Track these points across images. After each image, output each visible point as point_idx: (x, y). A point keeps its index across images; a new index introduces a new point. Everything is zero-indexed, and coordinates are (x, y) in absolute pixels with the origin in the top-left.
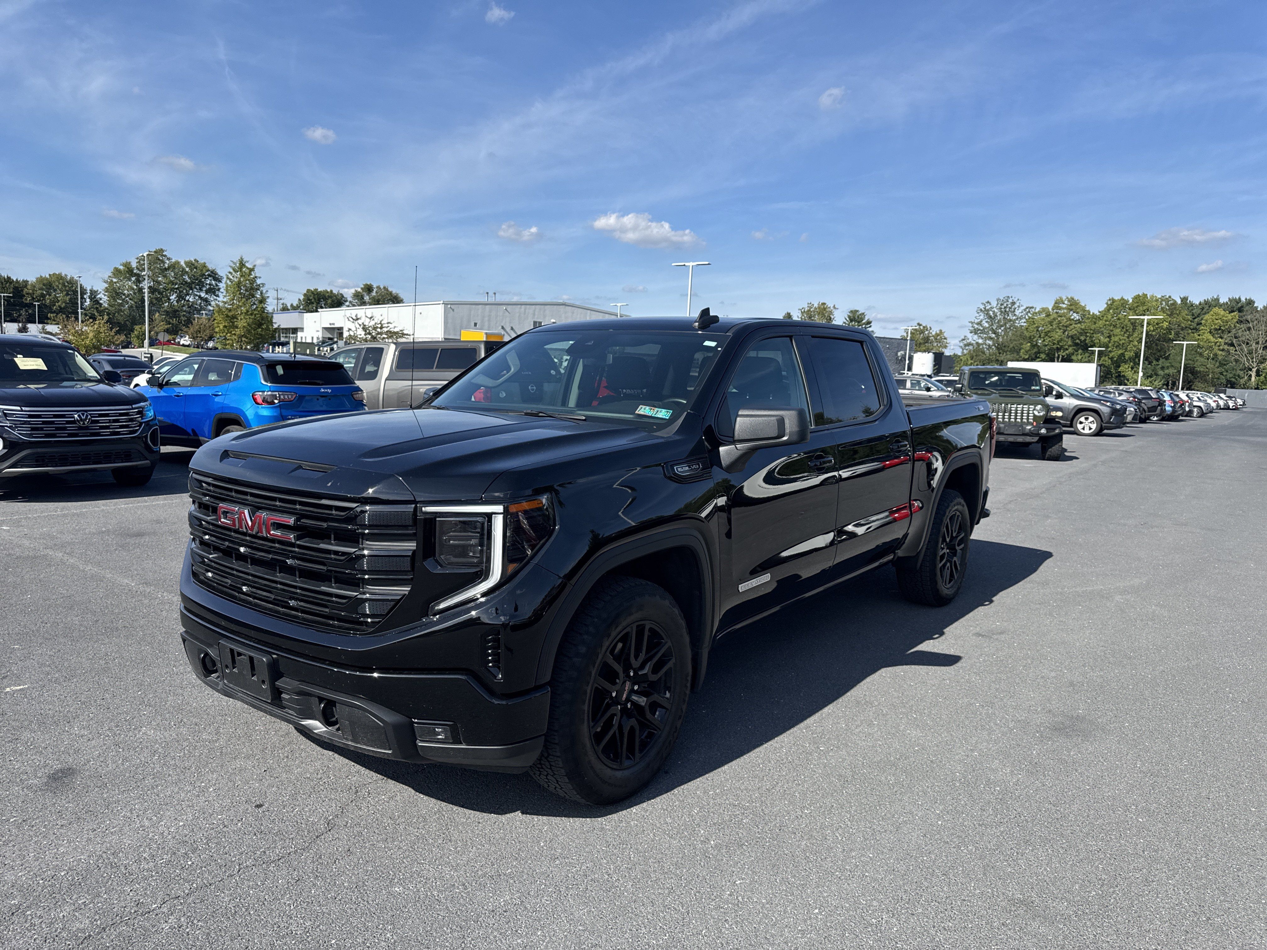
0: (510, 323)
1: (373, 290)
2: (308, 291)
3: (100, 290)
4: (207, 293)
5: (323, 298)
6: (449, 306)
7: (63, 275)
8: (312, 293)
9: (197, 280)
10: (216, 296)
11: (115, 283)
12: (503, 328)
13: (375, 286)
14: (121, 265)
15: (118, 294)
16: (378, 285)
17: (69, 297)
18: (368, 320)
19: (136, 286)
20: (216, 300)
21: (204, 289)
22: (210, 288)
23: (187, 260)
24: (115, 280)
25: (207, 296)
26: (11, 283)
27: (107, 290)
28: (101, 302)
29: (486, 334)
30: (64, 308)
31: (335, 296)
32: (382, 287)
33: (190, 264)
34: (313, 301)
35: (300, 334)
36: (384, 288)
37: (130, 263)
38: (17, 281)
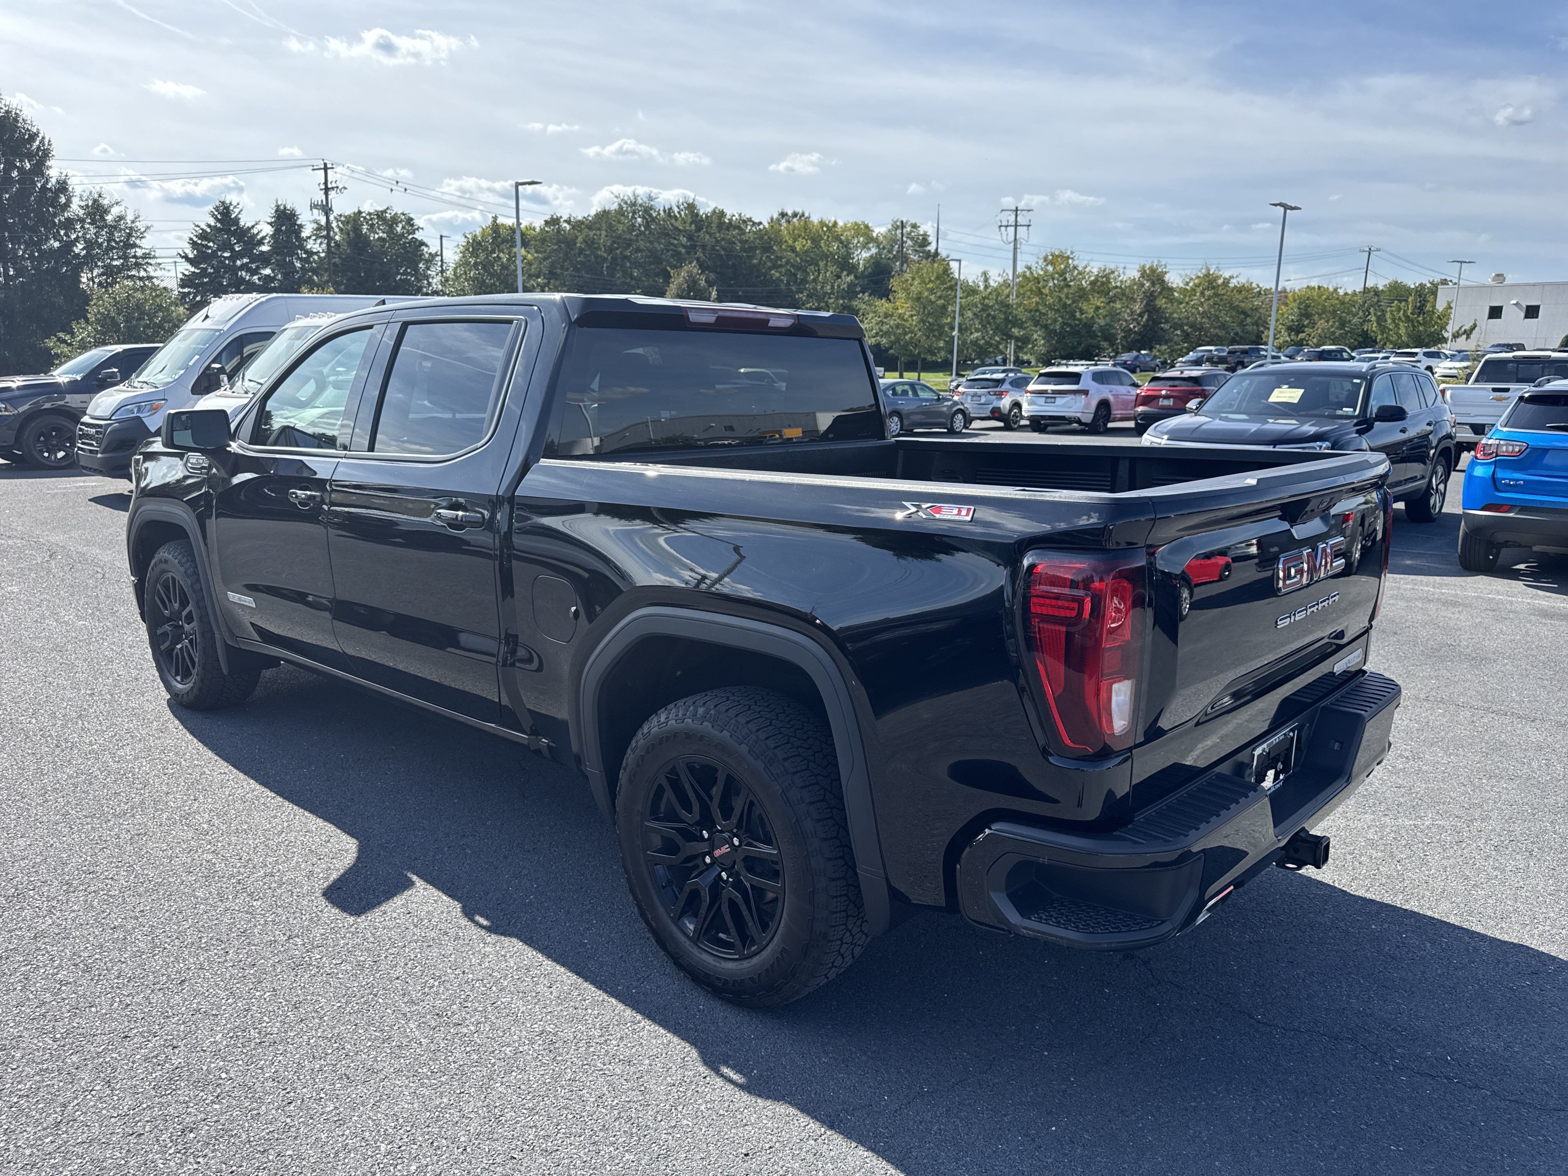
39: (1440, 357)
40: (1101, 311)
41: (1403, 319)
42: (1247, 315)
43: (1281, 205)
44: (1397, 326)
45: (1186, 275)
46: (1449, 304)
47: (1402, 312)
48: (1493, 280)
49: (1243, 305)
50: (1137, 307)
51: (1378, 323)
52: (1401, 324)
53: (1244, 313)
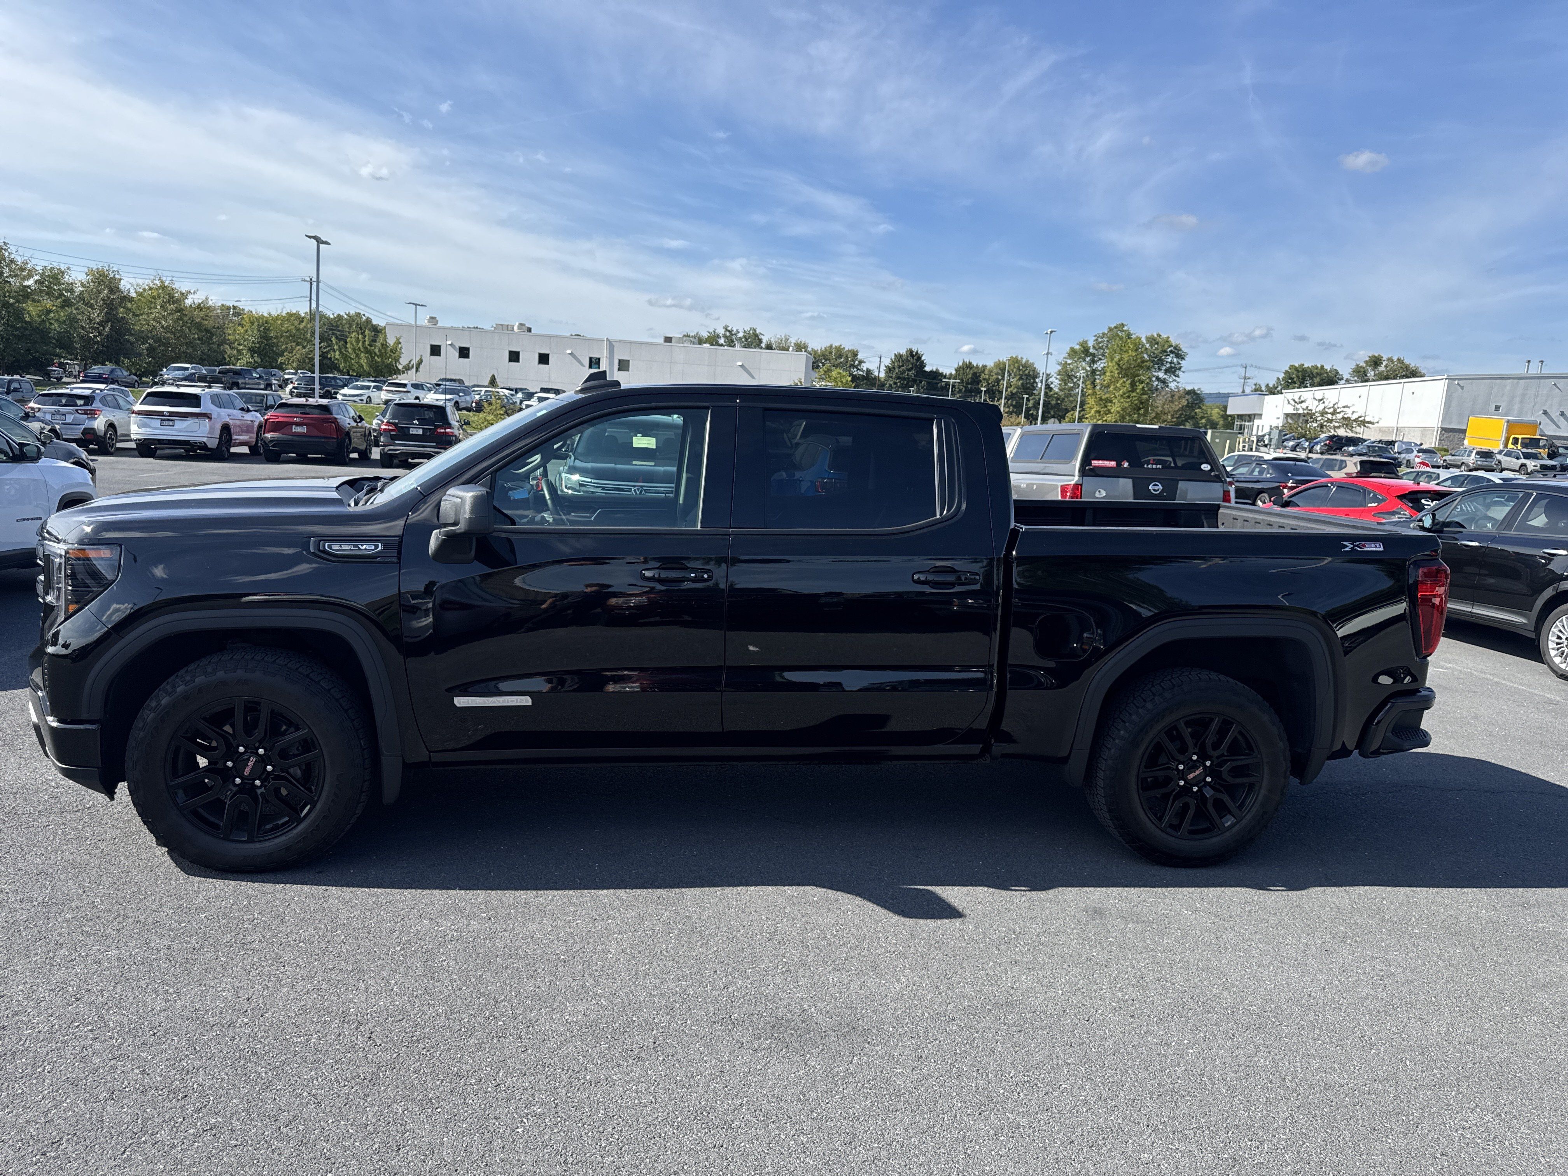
0: (1560, 405)
1: (1382, 363)
2: (1291, 367)
3: (1052, 373)
4: (1165, 373)
5: (1309, 376)
6: (1456, 382)
7: (1019, 358)
8: (1296, 369)
9: (1156, 357)
10: (1176, 376)
11: (1069, 364)
12: (1545, 413)
13: (1384, 358)
14: (1077, 344)
15: (1069, 377)
16: (1389, 356)
17: (1021, 381)
18: (1316, 403)
19: (1090, 366)
20: (1175, 380)
21: (1164, 368)
22: (1171, 367)
23: (1149, 334)
24: (1069, 361)
25: (1165, 376)
26: (971, 368)
27: (1059, 373)
28: (1052, 386)
29: (1508, 421)
30: (1016, 393)
31: (1327, 373)
32: (1395, 359)
33: (1152, 340)
34: (1295, 380)
35: (1257, 422)
36: (1399, 359)
37: (1086, 342)
38: (977, 367)
39: (423, 389)
40: (52, 315)
41: (362, 350)
42: (212, 335)
43: (315, 238)
44: (357, 355)
45: (137, 285)
46: (398, 339)
47: (361, 343)
48: (429, 322)
49: (205, 322)
50: (97, 315)
51: (341, 352)
52: (362, 355)
53: (207, 331)
